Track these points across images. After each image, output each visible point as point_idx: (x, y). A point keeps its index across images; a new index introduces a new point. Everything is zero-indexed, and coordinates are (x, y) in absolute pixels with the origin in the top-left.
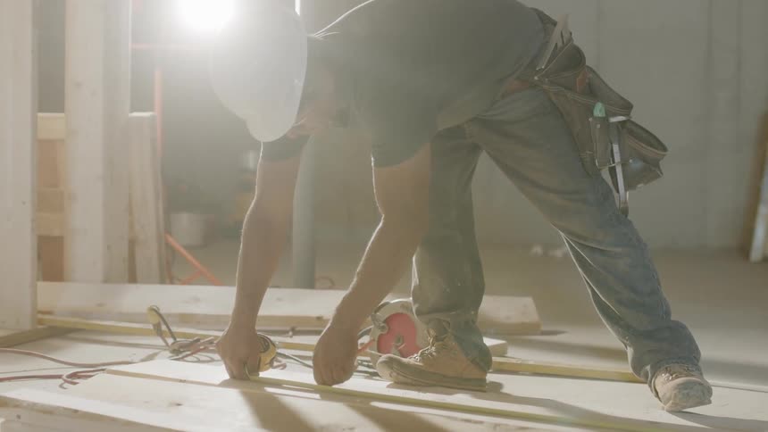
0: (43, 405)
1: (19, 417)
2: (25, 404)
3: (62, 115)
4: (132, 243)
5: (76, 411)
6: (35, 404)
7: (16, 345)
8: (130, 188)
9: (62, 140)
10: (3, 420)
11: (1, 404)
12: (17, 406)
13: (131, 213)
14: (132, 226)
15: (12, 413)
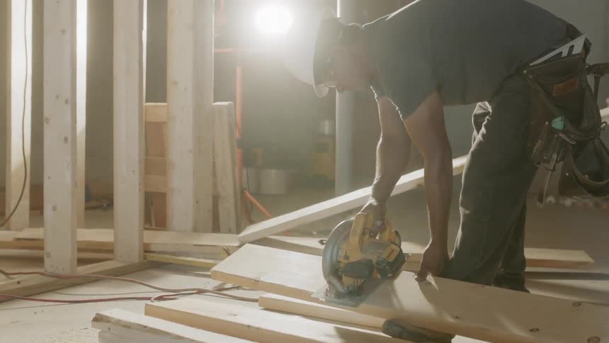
0: (125, 322)
1: (109, 329)
2: (113, 320)
3: (166, 104)
4: (216, 199)
5: (145, 327)
6: (119, 321)
7: (124, 274)
8: (214, 158)
9: (165, 123)
10: (99, 330)
11: (98, 319)
12: (108, 322)
13: (214, 174)
14: (215, 186)
15: (105, 326)
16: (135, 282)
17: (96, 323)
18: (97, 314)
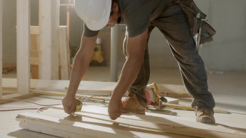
0: (32, 118)
1: (25, 121)
2: (26, 117)
3: (38, 27)
4: (60, 67)
6: (29, 117)
8: (59, 50)
9: (38, 35)
10: (20, 122)
11: (19, 117)
12: (24, 118)
13: (59, 57)
14: (60, 62)
15: (22, 120)
16: (28, 102)
17: (18, 118)
18: (18, 115)
